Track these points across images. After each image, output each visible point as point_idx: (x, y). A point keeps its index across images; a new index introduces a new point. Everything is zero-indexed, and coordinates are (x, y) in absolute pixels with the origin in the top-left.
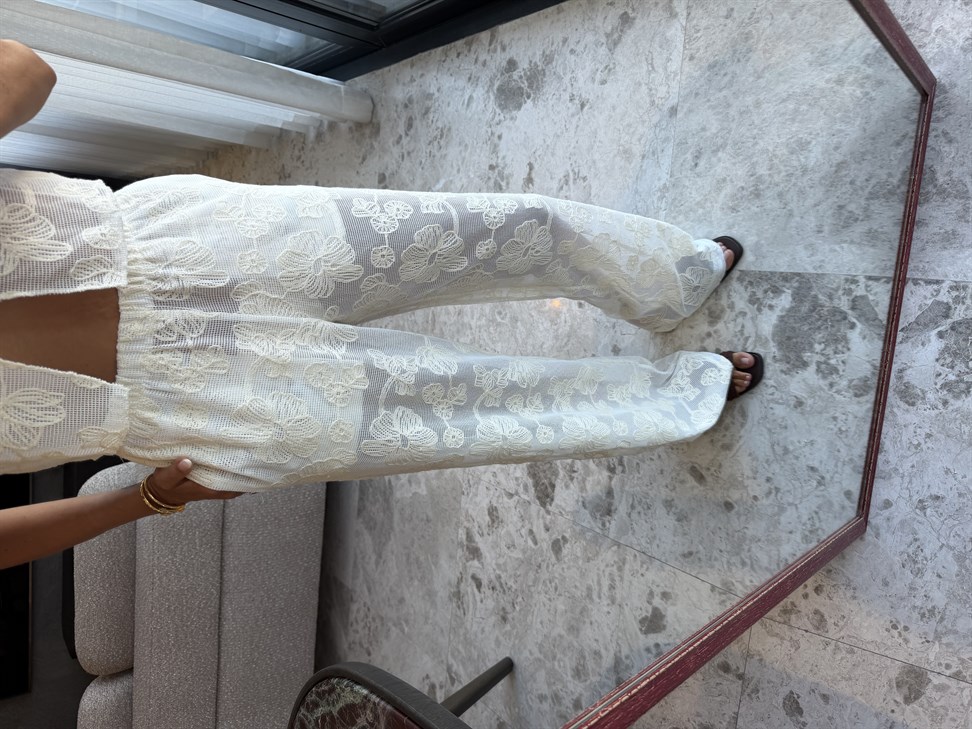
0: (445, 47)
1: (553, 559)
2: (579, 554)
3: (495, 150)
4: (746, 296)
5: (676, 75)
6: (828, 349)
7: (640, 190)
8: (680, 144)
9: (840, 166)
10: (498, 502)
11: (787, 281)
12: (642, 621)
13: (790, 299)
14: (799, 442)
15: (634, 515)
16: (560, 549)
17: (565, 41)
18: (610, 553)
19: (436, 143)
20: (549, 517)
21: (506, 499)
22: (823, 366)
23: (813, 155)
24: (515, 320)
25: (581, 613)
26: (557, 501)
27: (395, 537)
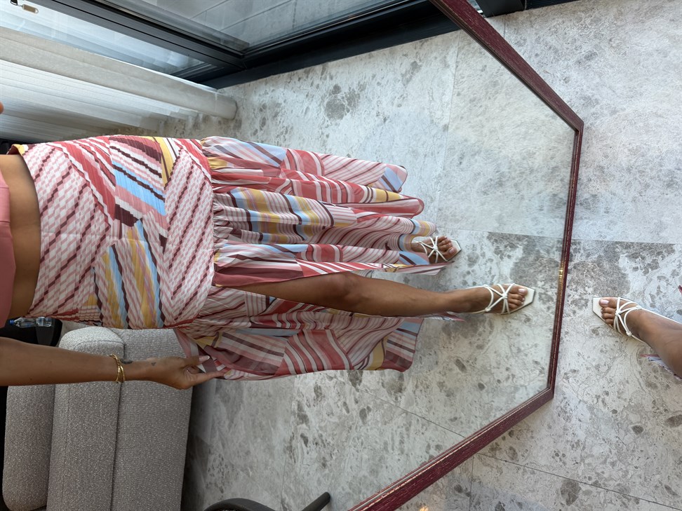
0: (290, 73)
1: (361, 423)
2: (379, 419)
3: (324, 144)
4: (493, 249)
5: (448, 104)
6: (547, 285)
7: (423, 177)
8: (450, 149)
9: (555, 169)
10: (321, 383)
11: (520, 240)
13: (522, 252)
14: (528, 345)
15: (418, 392)
16: (365, 416)
17: (374, 76)
18: (400, 418)
19: (282, 137)
20: (358, 393)
21: (327, 381)
22: (543, 296)
23: (536, 161)
25: (380, 460)
26: (364, 382)
27: (244, 407)
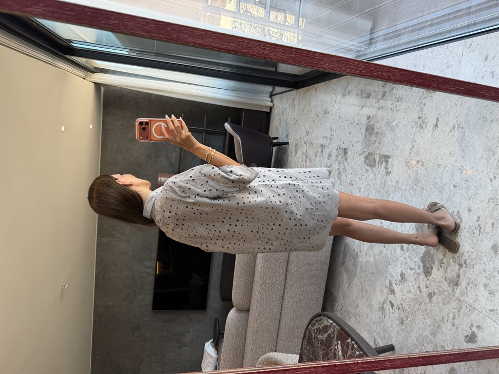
1: (428, 301)
2: (440, 301)
3: (421, 110)
7: (489, 136)
10: (405, 271)
12: (466, 337)
15: (469, 288)
16: (432, 297)
18: (455, 303)
19: (395, 104)
20: (428, 282)
21: (409, 270)
24: (422, 189)
25: (438, 327)
26: (433, 275)
27: (357, 277)
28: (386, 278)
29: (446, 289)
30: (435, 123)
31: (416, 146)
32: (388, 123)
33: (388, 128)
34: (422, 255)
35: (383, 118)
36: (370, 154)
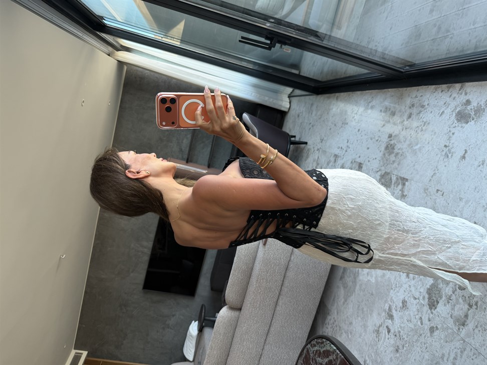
0: (436, 86)
1: (429, 334)
2: (442, 338)
3: (449, 139)
10: (408, 299)
15: (476, 331)
16: (433, 331)
18: (458, 343)
19: (420, 128)
20: (432, 315)
21: (412, 299)
26: (438, 309)
27: (355, 295)
28: (386, 302)
29: (451, 327)
30: (462, 155)
31: (438, 175)
32: (411, 146)
33: (410, 151)
34: (429, 287)
35: (406, 139)
36: (387, 174)
